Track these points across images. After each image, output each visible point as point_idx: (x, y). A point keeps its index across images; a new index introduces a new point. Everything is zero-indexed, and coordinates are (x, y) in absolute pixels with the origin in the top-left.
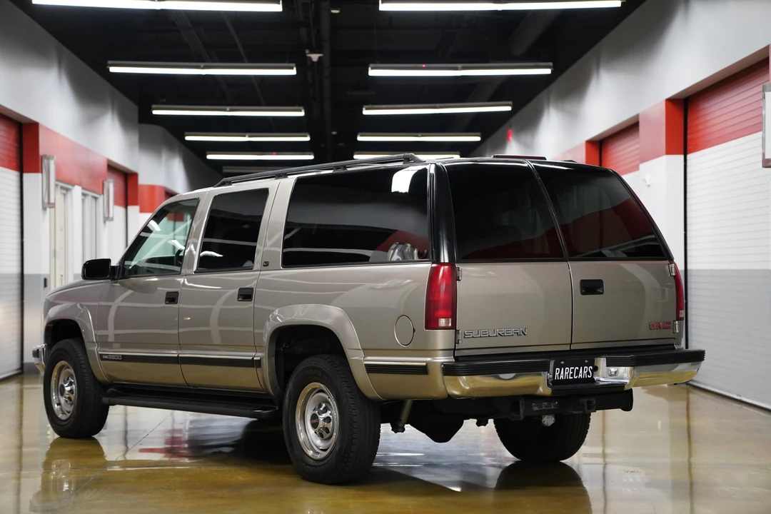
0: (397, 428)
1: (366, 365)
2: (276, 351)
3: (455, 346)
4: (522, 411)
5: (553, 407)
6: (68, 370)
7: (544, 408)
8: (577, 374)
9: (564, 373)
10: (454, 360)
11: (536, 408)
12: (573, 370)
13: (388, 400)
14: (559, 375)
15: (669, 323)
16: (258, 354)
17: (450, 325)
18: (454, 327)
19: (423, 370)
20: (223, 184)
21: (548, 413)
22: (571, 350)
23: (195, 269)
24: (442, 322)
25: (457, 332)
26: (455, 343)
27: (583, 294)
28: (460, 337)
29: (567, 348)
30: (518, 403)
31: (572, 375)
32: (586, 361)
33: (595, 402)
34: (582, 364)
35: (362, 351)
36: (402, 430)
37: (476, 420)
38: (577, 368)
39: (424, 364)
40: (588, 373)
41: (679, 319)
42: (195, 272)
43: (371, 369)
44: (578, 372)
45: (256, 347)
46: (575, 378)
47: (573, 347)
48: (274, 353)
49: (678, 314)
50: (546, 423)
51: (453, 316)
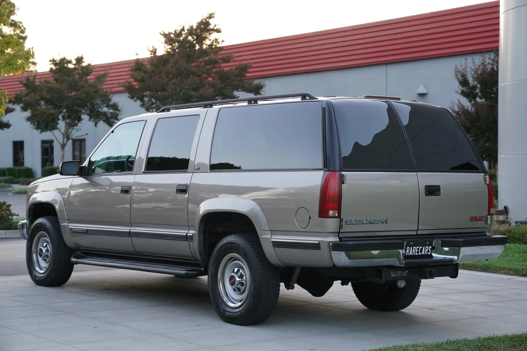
0: (289, 286)
1: (273, 242)
2: (204, 230)
3: (340, 230)
4: (383, 277)
5: (404, 275)
6: (46, 238)
7: (399, 275)
8: (421, 252)
9: (412, 251)
10: (338, 240)
11: (393, 275)
12: (418, 249)
13: (287, 267)
14: (409, 252)
15: (483, 217)
16: (190, 232)
17: (337, 215)
18: (339, 216)
19: (316, 246)
20: (163, 111)
21: (402, 278)
22: (417, 235)
23: (143, 170)
24: (331, 213)
25: (341, 220)
26: (340, 228)
27: (426, 195)
28: (344, 223)
29: (415, 233)
30: (381, 272)
31: (418, 252)
32: (428, 243)
33: (434, 271)
34: (424, 245)
35: (270, 232)
36: (292, 288)
37: (341, 281)
38: (421, 247)
39: (318, 242)
40: (428, 251)
41: (489, 214)
42: (143, 173)
43: (277, 244)
44: (422, 249)
45: (189, 227)
46: (420, 254)
47: (419, 232)
48: (203, 231)
49: (489, 211)
50: (399, 286)
51: (339, 208)
